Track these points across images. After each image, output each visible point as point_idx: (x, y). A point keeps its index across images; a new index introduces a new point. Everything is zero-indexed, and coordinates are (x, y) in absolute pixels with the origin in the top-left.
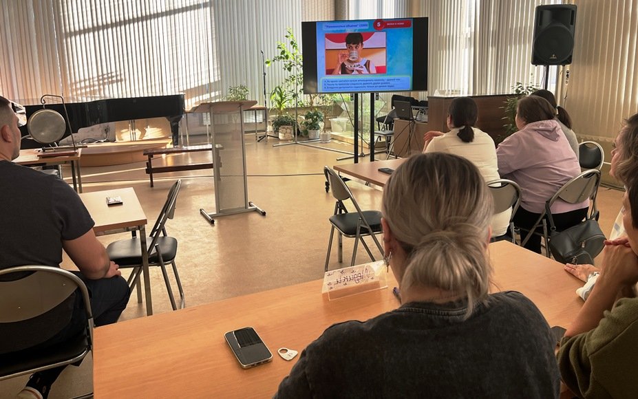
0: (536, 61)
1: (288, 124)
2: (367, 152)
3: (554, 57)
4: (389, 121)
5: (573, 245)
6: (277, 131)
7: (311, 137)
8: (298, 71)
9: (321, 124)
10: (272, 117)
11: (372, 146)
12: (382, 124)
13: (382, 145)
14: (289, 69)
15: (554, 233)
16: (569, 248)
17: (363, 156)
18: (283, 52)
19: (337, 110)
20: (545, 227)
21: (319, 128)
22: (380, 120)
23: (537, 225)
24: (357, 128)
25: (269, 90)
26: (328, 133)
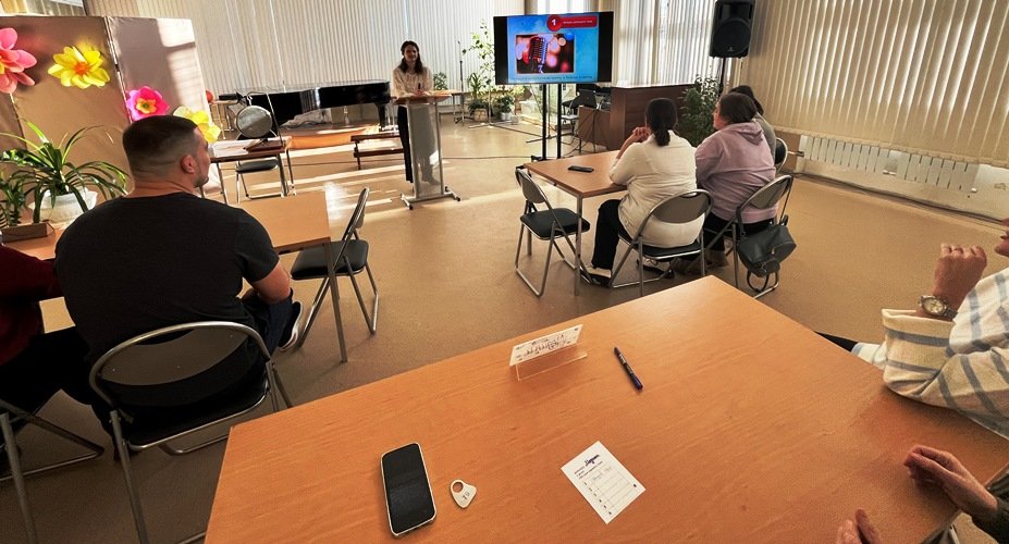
0: (713, 53)
1: (482, 107)
2: (555, 134)
3: (731, 49)
4: (574, 106)
5: (763, 251)
6: (472, 113)
7: (504, 118)
8: (491, 59)
9: (512, 107)
10: (469, 100)
11: (559, 128)
12: (567, 109)
13: (567, 127)
14: (483, 57)
15: (744, 238)
16: (758, 254)
17: (550, 137)
18: (478, 42)
19: (527, 95)
20: (734, 232)
21: (510, 110)
22: (566, 104)
23: (725, 229)
24: (545, 110)
25: (466, 76)
26: (519, 115)
